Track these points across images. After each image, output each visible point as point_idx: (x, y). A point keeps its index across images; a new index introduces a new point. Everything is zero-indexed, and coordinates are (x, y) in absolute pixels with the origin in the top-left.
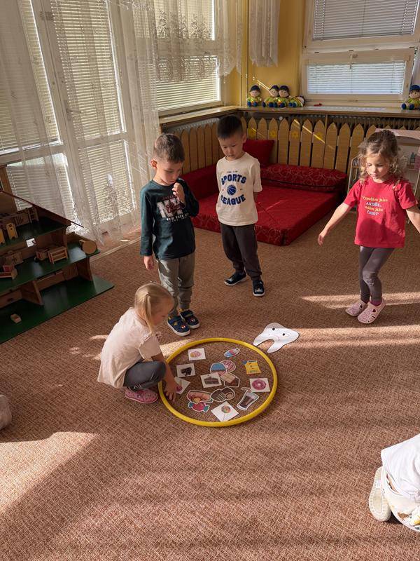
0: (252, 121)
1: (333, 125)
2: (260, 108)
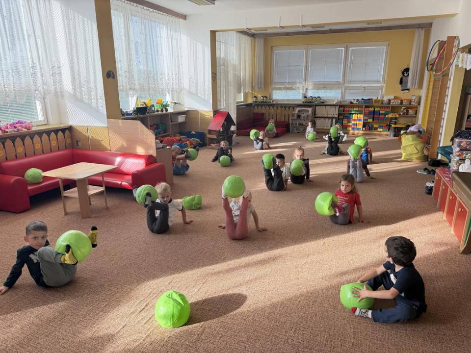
0: (256, 107)
1: (283, 108)
2: (258, 103)
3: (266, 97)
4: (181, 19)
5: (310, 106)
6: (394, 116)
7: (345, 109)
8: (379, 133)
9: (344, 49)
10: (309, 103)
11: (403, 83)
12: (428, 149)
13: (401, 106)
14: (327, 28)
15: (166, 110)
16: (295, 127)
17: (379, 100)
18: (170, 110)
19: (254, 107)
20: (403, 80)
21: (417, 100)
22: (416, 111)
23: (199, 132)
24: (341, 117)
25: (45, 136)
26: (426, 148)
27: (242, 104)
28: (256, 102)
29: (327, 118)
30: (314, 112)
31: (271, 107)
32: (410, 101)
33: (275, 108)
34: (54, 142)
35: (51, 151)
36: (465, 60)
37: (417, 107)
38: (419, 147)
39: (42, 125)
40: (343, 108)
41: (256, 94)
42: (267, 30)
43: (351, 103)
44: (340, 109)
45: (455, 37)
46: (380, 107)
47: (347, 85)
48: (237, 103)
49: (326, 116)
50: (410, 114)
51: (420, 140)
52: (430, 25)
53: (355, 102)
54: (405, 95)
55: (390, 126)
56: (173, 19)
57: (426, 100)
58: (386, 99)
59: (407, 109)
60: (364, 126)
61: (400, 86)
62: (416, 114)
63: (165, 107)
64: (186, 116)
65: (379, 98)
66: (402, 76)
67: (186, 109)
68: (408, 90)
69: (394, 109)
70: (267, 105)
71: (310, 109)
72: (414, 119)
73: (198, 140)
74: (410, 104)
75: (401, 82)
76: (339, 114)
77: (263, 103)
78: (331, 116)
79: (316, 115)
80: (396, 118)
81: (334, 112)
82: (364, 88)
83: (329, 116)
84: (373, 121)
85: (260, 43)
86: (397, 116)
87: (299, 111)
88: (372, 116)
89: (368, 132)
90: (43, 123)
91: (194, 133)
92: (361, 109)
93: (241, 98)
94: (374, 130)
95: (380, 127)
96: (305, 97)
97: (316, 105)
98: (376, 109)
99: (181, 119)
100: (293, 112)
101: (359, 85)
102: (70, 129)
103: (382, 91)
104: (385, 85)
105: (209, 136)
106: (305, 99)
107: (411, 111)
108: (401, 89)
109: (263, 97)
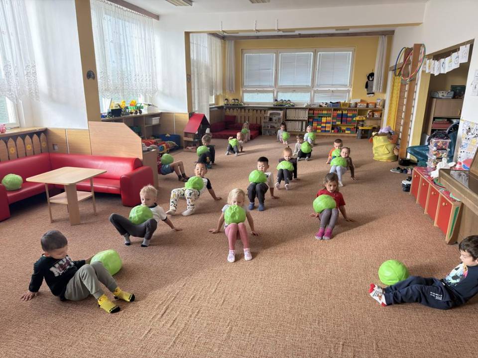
0: (228, 110)
1: (255, 110)
2: (229, 105)
3: (237, 100)
4: (153, 19)
5: (281, 109)
6: (361, 119)
7: (315, 112)
8: (347, 135)
9: (312, 53)
10: (281, 106)
11: (369, 87)
12: (398, 149)
13: (367, 109)
14: (297, 33)
15: (141, 112)
16: (266, 130)
17: (347, 104)
18: (145, 112)
19: (226, 109)
20: (368, 84)
21: (381, 104)
22: (381, 114)
23: (174, 135)
24: (311, 120)
25: (19, 140)
26: (396, 148)
27: (214, 106)
28: (228, 104)
29: (297, 121)
30: (285, 115)
31: (243, 110)
32: (376, 105)
33: (247, 111)
34: (29, 146)
35: (26, 156)
36: (432, 66)
37: (382, 110)
38: (390, 147)
39: (15, 128)
40: (312, 112)
41: (227, 97)
42: (238, 33)
43: (320, 106)
44: (310, 112)
45: (421, 45)
46: (348, 110)
47: (316, 89)
48: (210, 105)
49: (296, 119)
50: (375, 116)
51: (391, 141)
52: (392, 32)
53: (324, 105)
54: (370, 99)
55: (357, 128)
56: (147, 18)
57: (391, 103)
58: (353, 102)
59: (373, 111)
60: (333, 128)
61: (366, 89)
62: (381, 116)
63: (139, 109)
64: (160, 119)
65: (346, 102)
66: (367, 80)
67: (160, 111)
68: (373, 93)
69: (361, 112)
70: (239, 108)
71: (281, 112)
72: (379, 121)
73: (174, 143)
74: (375, 107)
75: (367, 87)
76: (309, 117)
77: (234, 106)
78: (301, 119)
79: (287, 118)
80: (363, 121)
81: (304, 115)
82: (332, 91)
83: (299, 119)
84: (341, 123)
85: (230, 45)
86: (364, 118)
87: (271, 114)
88: (340, 119)
89: (336, 134)
90: (16, 126)
91: (169, 136)
92: (330, 112)
93: (212, 101)
94: (343, 132)
95: (348, 129)
96: (276, 100)
97: (286, 109)
98: (344, 112)
99: (155, 121)
100: (265, 115)
101: (327, 89)
102: (46, 131)
103: (349, 95)
104: (351, 89)
105: (185, 139)
106: (276, 102)
107: (376, 114)
108: (367, 93)
109: (234, 99)
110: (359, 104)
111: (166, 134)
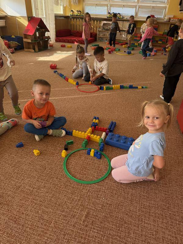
1: (93, 21)
3: (80, 11)
8: (159, 45)
16: (100, 37)
19: (71, 19)
20: (182, 2)
23: (18, 37)
27: (61, 15)
47: (140, 4)
58: (167, 17)
61: (179, 6)
64: (5, 21)
73: (16, 42)
87: (104, 24)
95: (160, 40)
96: (109, 13)
99: (1, 23)
101: (149, 5)
103: (165, 11)
104: (168, 6)
105: (25, 40)
108: (179, 9)
109: (77, 11)
110: (172, 20)
111: (12, 36)
